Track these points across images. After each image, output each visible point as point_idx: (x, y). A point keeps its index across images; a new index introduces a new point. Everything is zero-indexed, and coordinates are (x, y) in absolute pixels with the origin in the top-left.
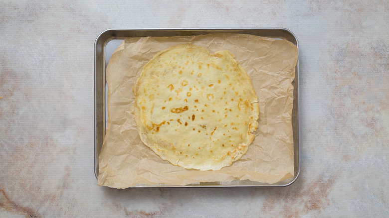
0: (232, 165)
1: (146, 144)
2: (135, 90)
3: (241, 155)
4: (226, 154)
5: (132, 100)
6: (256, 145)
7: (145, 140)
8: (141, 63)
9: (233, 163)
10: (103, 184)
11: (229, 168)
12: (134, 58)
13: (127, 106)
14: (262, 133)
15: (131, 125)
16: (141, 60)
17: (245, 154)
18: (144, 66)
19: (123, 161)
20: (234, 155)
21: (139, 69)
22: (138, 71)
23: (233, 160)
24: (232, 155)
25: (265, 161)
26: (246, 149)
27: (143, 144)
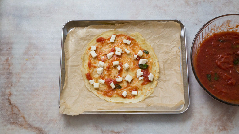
0: (144, 100)
1: (89, 90)
2: (83, 58)
3: (150, 94)
4: (141, 93)
5: (80, 64)
6: (159, 88)
7: (89, 88)
8: (86, 42)
9: (145, 98)
10: (63, 112)
11: (143, 102)
12: (82, 39)
13: (78, 67)
14: (163, 80)
15: (80, 79)
16: (85, 40)
17: (152, 93)
18: (88, 44)
19: (76, 100)
20: (146, 94)
21: (85, 45)
22: (84, 46)
23: (145, 97)
24: (144, 94)
25: (166, 97)
26: (153, 90)
27: (88, 90)
